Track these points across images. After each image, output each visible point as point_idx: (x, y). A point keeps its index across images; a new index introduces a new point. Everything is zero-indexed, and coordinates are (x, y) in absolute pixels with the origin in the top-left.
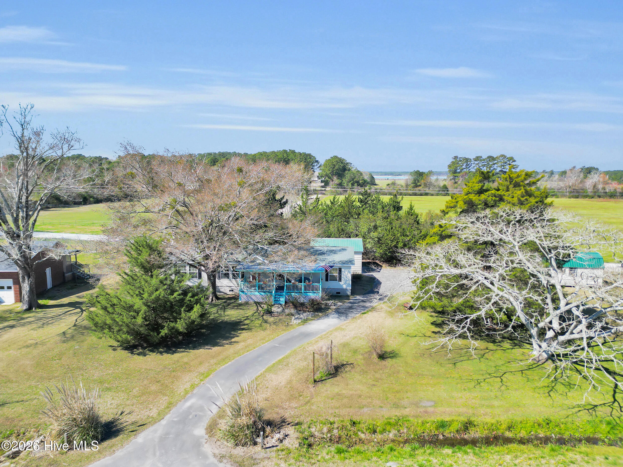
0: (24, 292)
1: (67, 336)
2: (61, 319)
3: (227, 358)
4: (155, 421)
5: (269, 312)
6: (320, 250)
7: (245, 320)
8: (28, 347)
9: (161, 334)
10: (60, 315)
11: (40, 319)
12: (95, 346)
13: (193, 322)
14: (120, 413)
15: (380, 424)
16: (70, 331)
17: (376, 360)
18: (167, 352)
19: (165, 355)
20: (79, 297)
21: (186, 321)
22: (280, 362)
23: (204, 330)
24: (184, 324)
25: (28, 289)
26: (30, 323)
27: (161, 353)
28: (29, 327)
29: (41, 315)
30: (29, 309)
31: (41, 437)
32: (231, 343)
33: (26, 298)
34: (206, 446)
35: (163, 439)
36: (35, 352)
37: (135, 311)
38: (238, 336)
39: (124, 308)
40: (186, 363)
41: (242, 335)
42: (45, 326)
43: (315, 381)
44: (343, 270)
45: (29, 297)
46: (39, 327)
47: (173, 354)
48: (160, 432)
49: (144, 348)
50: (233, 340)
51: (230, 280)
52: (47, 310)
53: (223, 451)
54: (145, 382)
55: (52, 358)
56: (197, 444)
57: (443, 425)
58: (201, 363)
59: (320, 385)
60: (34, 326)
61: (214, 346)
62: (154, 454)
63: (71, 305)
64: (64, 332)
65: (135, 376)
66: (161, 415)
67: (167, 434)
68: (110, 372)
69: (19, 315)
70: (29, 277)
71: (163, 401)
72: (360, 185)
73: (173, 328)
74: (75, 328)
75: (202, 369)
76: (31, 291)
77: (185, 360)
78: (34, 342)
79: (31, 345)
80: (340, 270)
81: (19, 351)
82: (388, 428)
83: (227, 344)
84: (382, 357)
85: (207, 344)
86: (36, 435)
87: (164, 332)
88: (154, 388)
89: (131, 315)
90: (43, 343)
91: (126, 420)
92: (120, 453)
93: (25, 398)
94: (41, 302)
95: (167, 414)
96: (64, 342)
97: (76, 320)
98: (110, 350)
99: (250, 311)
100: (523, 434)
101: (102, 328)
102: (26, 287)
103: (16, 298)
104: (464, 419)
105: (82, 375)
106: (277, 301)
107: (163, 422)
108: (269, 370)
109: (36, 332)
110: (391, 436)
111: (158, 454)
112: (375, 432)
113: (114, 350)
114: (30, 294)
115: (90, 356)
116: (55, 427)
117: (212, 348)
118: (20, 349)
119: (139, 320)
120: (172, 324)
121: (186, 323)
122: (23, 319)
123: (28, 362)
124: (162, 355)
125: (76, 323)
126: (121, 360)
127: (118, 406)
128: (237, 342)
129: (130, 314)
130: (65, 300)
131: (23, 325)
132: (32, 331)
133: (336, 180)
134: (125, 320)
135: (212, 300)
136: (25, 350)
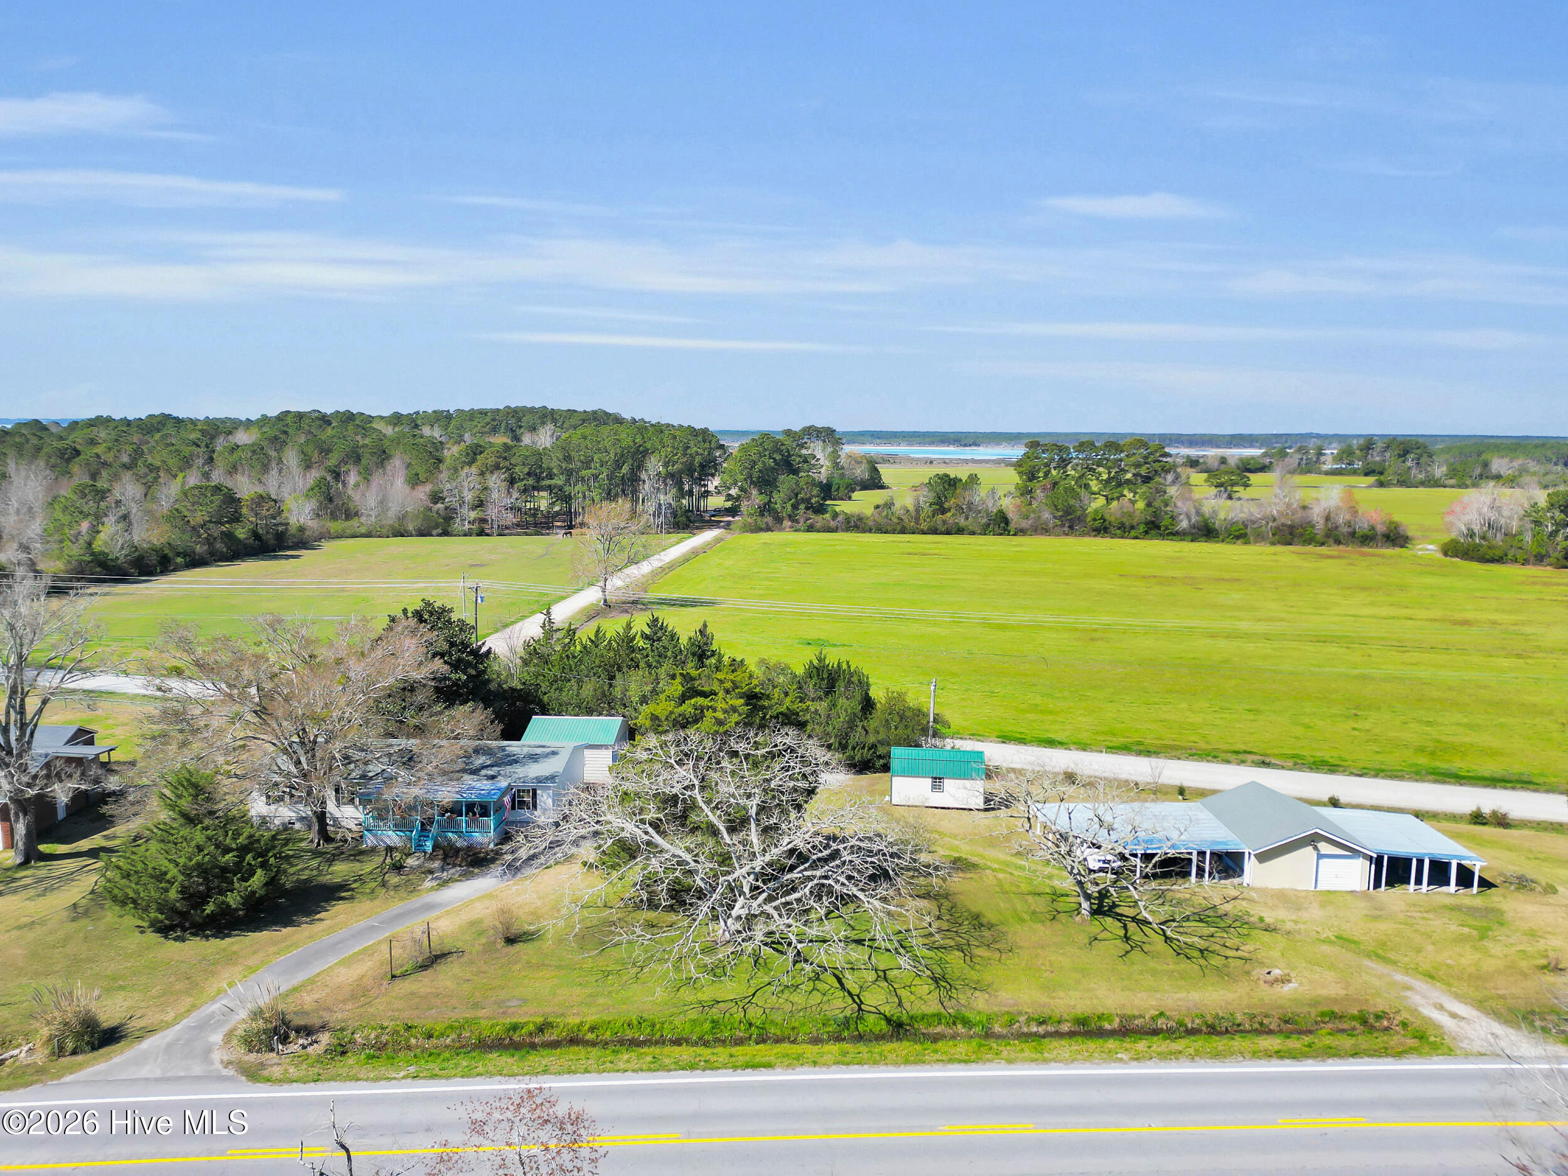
0: (17, 837)
1: (79, 910)
2: (73, 880)
3: (296, 945)
4: (168, 1025)
5: (398, 868)
6: (514, 755)
7: (355, 881)
8: (20, 928)
9: (207, 912)
10: (72, 874)
11: (40, 880)
12: (116, 926)
13: (253, 893)
14: (129, 1016)
15: (439, 1027)
16: (84, 901)
17: (500, 943)
18: (215, 936)
19: (212, 941)
20: (106, 837)
21: (242, 894)
22: (365, 950)
23: (283, 900)
24: (238, 898)
25: (24, 832)
26: (25, 887)
27: (207, 937)
28: (24, 894)
29: (42, 873)
30: (25, 864)
31: (31, 1045)
32: (311, 922)
33: (21, 845)
34: (216, 1052)
35: (169, 1047)
36: (30, 935)
37: (168, 882)
38: (327, 911)
39: (152, 877)
40: (235, 952)
41: (336, 907)
42: (47, 894)
43: (393, 977)
44: (538, 792)
45: (25, 844)
46: (39, 896)
47: (223, 939)
48: (168, 1039)
49: (184, 930)
50: (318, 916)
51: (356, 807)
52: (54, 863)
53: (233, 1057)
54: (170, 980)
55: (54, 945)
56: (208, 1050)
57: (515, 1028)
58: (254, 952)
59: (397, 981)
60: (31, 892)
61: (285, 927)
62: (156, 1060)
63: (93, 853)
64: (74, 904)
65: (160, 971)
66: (177, 1020)
67: (178, 1040)
68: (129, 964)
69: (9, 873)
70: (25, 814)
71: (188, 1001)
72: (812, 507)
73: (223, 902)
74: (91, 896)
75: (251, 962)
76: (28, 834)
77: (235, 948)
78: (30, 920)
79: (25, 926)
80: (534, 791)
81: (8, 935)
82: (448, 1031)
83: (306, 923)
84: (511, 941)
85: (275, 923)
86: (24, 1042)
87: (209, 908)
88: (179, 986)
89: (162, 888)
90: (42, 922)
91: (135, 1024)
92: (117, 1060)
93: (13, 1000)
94: (43, 848)
95: (185, 1018)
96: (74, 920)
97: (96, 882)
98: (137, 934)
99: (368, 866)
100: (608, 1035)
101: (123, 904)
102: (21, 828)
103: (5, 842)
104: (539, 1020)
105: (92, 969)
106: (422, 846)
107: (178, 1027)
108: (342, 963)
109: (33, 903)
110: (448, 1041)
111: (159, 1060)
112: (430, 1036)
113: (142, 932)
114: (26, 839)
115: (107, 942)
116: (45, 1032)
117: (283, 929)
118: (8, 931)
119: (173, 894)
120: (222, 898)
121: (241, 896)
122: (14, 880)
123: (19, 952)
124: (208, 940)
125: (96, 887)
126: (148, 948)
127: (129, 1008)
128: (323, 920)
129: (161, 885)
130: (84, 844)
131: (15, 891)
132: (28, 902)
133: (757, 498)
134: (153, 894)
135: (319, 844)
136: (16, 933)
